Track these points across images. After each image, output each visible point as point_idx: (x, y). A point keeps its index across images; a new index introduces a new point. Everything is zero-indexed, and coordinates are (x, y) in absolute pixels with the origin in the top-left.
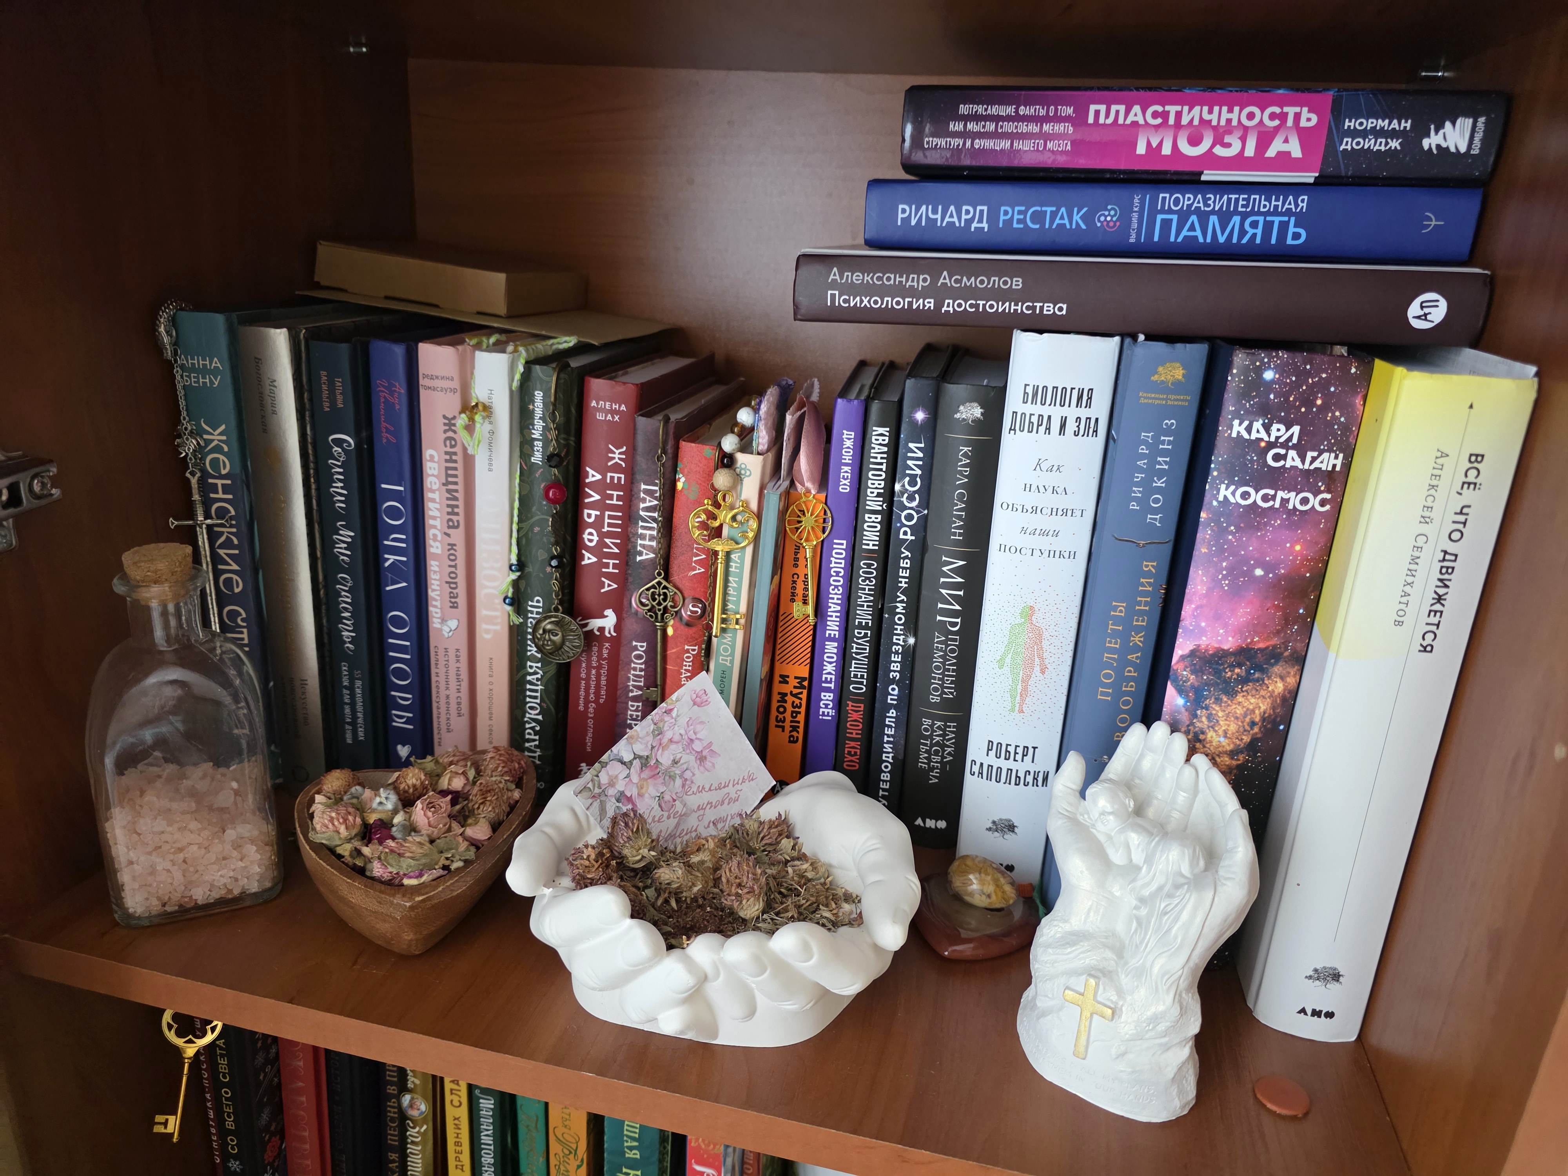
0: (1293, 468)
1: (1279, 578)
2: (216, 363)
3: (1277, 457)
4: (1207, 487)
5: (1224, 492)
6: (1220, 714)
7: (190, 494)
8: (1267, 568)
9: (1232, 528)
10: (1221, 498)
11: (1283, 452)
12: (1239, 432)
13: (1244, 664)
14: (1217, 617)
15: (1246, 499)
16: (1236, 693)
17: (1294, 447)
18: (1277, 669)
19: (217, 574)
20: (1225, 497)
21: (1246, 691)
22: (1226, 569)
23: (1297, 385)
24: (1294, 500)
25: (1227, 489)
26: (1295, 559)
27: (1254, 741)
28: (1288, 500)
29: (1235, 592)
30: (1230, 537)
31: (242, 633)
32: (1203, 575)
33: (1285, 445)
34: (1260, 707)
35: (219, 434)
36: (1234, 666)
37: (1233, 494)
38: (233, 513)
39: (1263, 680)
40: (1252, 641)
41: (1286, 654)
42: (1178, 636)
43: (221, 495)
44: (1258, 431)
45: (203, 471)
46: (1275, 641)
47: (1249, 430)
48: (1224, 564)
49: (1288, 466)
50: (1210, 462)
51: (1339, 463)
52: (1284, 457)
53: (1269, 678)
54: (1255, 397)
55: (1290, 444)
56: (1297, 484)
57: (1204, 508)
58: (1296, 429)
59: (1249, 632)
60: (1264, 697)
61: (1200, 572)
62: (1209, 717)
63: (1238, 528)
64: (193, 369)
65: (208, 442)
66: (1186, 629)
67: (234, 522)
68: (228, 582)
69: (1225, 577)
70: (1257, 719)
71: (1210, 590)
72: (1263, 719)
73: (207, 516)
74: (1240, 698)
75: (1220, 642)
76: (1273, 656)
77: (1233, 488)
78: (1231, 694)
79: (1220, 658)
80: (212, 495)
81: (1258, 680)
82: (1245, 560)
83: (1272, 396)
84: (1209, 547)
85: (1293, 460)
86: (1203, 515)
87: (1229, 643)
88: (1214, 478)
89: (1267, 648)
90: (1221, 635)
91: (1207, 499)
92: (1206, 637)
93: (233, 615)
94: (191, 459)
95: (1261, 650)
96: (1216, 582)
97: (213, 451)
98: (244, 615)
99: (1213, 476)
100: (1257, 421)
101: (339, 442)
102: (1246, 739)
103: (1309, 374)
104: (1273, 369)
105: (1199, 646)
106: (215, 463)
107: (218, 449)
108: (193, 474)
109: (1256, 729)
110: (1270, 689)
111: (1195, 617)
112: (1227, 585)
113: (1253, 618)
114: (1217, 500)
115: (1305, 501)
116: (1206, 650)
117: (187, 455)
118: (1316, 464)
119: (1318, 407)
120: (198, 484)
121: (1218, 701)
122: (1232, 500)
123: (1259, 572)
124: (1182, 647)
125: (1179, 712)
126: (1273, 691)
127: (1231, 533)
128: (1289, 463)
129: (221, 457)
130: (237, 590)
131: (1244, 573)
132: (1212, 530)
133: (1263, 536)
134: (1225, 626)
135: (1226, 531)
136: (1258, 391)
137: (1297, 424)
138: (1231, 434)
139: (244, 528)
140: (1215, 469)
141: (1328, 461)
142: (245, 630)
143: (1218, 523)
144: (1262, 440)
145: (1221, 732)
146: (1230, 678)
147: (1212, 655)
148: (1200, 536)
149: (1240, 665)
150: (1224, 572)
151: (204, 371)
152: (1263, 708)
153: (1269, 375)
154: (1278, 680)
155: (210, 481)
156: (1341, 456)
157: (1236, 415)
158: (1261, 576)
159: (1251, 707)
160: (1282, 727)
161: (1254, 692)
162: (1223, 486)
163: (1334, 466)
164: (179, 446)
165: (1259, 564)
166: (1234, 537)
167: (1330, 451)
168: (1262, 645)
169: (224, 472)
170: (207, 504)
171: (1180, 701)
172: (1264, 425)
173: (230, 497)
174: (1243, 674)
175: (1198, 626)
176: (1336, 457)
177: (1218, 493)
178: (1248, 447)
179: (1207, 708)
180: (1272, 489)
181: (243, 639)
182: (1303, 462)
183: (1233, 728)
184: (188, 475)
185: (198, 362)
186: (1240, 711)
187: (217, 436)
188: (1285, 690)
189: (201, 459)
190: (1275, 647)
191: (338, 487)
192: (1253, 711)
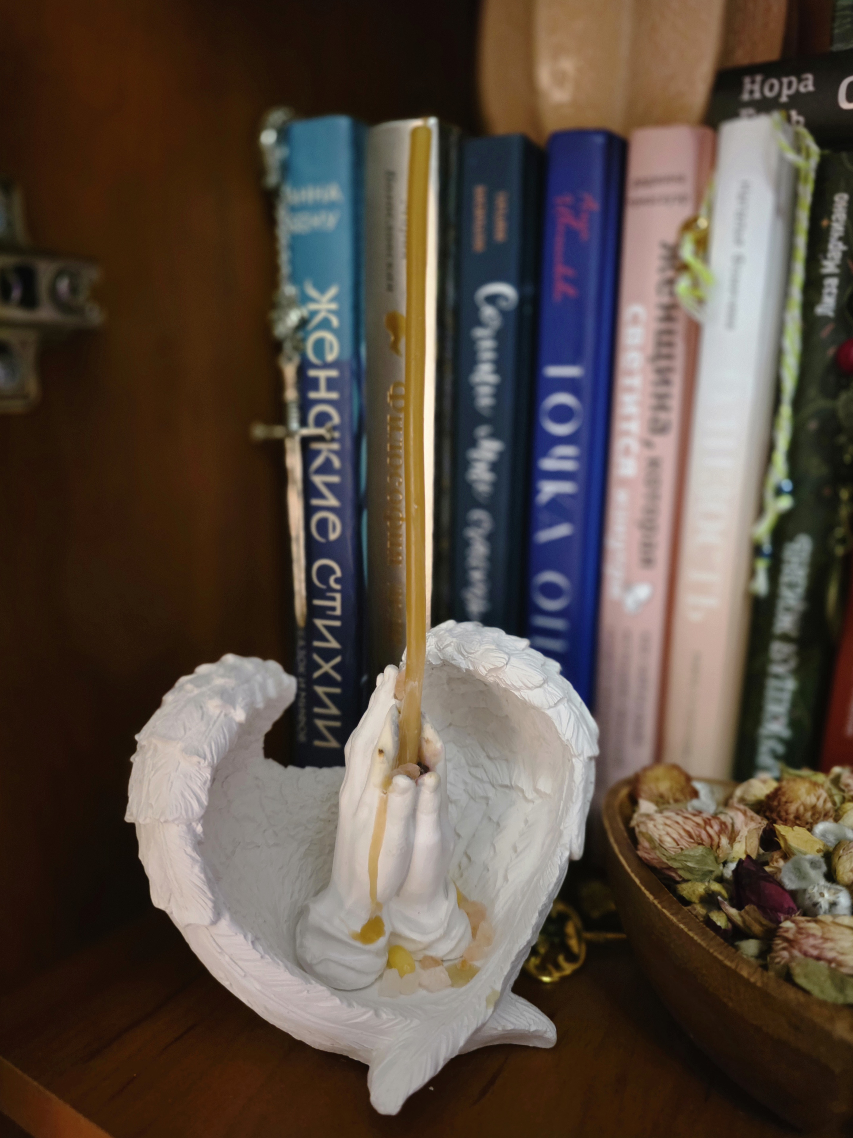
2: (333, 193)
7: (284, 391)
19: (309, 511)
31: (333, 599)
35: (329, 302)
38: (337, 420)
43: (323, 394)
45: (303, 356)
65: (313, 314)
67: (337, 435)
68: (323, 525)
73: (303, 423)
80: (312, 394)
93: (325, 573)
94: (288, 339)
97: (318, 326)
98: (339, 573)
101: (492, 300)
106: (320, 346)
107: (325, 324)
108: (289, 360)
129: (329, 337)
130: (333, 536)
139: (349, 443)
142: (338, 596)
151: (316, 207)
155: (311, 371)
164: (274, 321)
169: (330, 359)
170: (305, 405)
173: (335, 395)
181: (333, 609)
184: (282, 364)
187: (325, 305)
189: (301, 339)
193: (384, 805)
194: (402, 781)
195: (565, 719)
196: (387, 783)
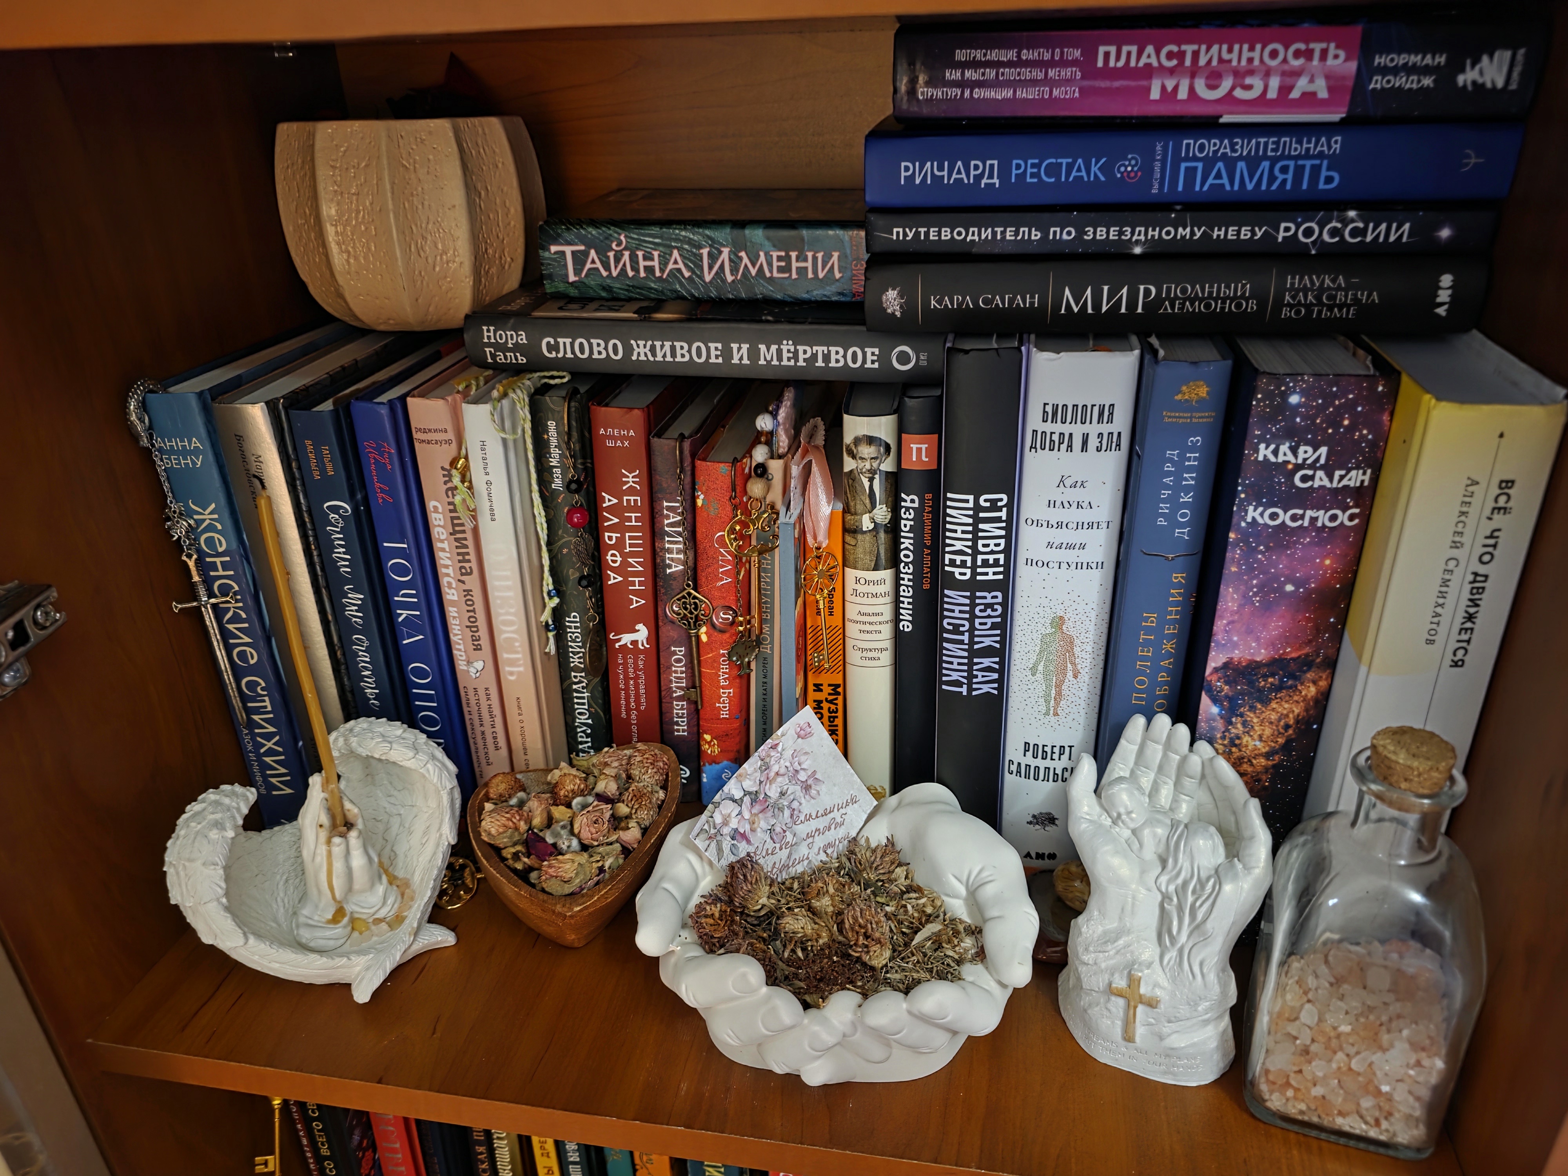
0: (1322, 487)
1: (1309, 592)
2: (196, 443)
3: (1304, 479)
4: (1235, 509)
5: (1252, 513)
6: (1255, 720)
7: (190, 577)
8: (1297, 584)
9: (1262, 547)
10: (1249, 519)
11: (1310, 472)
12: (1265, 456)
13: (1278, 674)
14: (1249, 632)
15: (1274, 520)
16: (1270, 700)
17: (1322, 467)
18: (1310, 675)
19: (229, 649)
20: (1254, 518)
21: (1280, 698)
22: (1256, 586)
23: (1324, 407)
24: (1323, 517)
25: (1255, 510)
26: (1325, 572)
27: (1289, 741)
28: (1316, 519)
29: (1267, 607)
30: (1260, 556)
31: (264, 701)
32: (1234, 592)
33: (1313, 466)
34: (1293, 711)
35: (211, 513)
36: (1268, 676)
37: (1262, 515)
38: (237, 588)
39: (1296, 686)
40: (1285, 652)
41: (1318, 660)
42: (1211, 650)
43: (221, 573)
44: (1285, 454)
45: (199, 551)
46: (1307, 650)
47: (1275, 453)
48: (1255, 582)
49: (1316, 486)
50: (1237, 485)
51: (1367, 478)
52: (1312, 478)
53: (1302, 684)
54: (1281, 421)
55: (1318, 465)
56: (1326, 501)
57: (1232, 528)
58: (1323, 450)
59: (1282, 645)
60: (1297, 702)
61: (1230, 590)
62: (1245, 724)
63: (1268, 548)
64: (172, 451)
65: (199, 522)
66: (1218, 644)
67: (239, 597)
68: (242, 655)
69: (1255, 594)
70: (1291, 722)
71: (1241, 606)
72: (1297, 721)
73: (211, 595)
74: (1274, 705)
75: (1253, 654)
76: (1307, 663)
77: (1261, 509)
78: (1266, 702)
79: (1253, 669)
80: (212, 573)
81: (1291, 687)
82: (1276, 577)
83: (1298, 420)
84: (1239, 566)
85: (1321, 479)
86: (1232, 535)
87: (1262, 655)
88: (1242, 500)
89: (1299, 657)
90: (1254, 648)
91: (1235, 520)
92: (1238, 650)
93: (252, 685)
94: (185, 542)
95: (1292, 659)
96: (1246, 600)
97: (206, 530)
98: (263, 685)
99: (1240, 498)
100: (1284, 444)
101: (335, 509)
102: (1281, 740)
103: (1335, 396)
104: (1298, 393)
105: (1232, 659)
106: (210, 542)
107: (210, 528)
108: (189, 556)
109: (1290, 731)
110: (1303, 693)
111: (1227, 632)
112: (1258, 601)
113: (1285, 631)
114: (1245, 520)
115: (1333, 518)
116: (1239, 663)
117: (180, 537)
118: (1345, 482)
119: (1346, 427)
120: (197, 567)
121: (1252, 708)
122: (1260, 521)
123: (1289, 588)
124: (1215, 660)
125: (1214, 720)
126: (1306, 695)
127: (1261, 552)
128: (1317, 484)
129: (216, 536)
130: (252, 662)
131: (1275, 591)
132: (1242, 550)
133: (1293, 554)
134: (1257, 640)
135: (1255, 550)
136: (1284, 415)
137: (1324, 445)
138: (1257, 458)
139: (250, 602)
140: (1242, 492)
141: (1356, 478)
142: (266, 698)
143: (1247, 543)
144: (1288, 462)
145: (1256, 737)
146: (1264, 687)
147: (1245, 667)
148: (1229, 555)
149: (1273, 675)
150: (1255, 590)
151: (185, 453)
152: (1297, 711)
153: (1294, 399)
154: (1311, 685)
155: (208, 560)
156: (1369, 471)
157: (1262, 439)
158: (1292, 592)
159: (1285, 712)
160: (1315, 727)
161: (1287, 698)
162: (1251, 508)
163: (1362, 482)
164: (170, 528)
165: (1289, 580)
166: (1264, 556)
167: (1358, 468)
168: (1294, 655)
169: (220, 550)
170: (208, 582)
171: (1215, 710)
172: (1291, 448)
173: (232, 573)
174: (1277, 682)
175: (1230, 640)
176: (1364, 473)
177: (1246, 514)
178: (1274, 470)
179: (1242, 715)
180: (1300, 508)
181: (265, 707)
182: (1331, 481)
183: (1268, 732)
184: (184, 558)
185: (176, 443)
186: (1274, 717)
187: (208, 515)
188: (1317, 693)
189: (195, 540)
190: (1307, 655)
191: (340, 552)
192: (1287, 716)
193: (329, 854)
194: (337, 840)
195: (432, 772)
196: (329, 842)
